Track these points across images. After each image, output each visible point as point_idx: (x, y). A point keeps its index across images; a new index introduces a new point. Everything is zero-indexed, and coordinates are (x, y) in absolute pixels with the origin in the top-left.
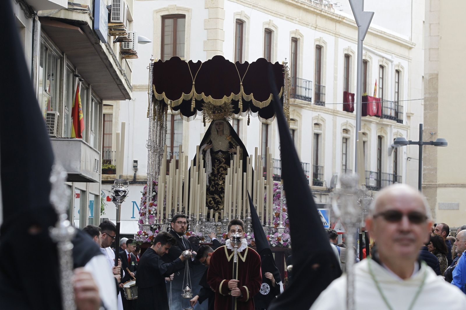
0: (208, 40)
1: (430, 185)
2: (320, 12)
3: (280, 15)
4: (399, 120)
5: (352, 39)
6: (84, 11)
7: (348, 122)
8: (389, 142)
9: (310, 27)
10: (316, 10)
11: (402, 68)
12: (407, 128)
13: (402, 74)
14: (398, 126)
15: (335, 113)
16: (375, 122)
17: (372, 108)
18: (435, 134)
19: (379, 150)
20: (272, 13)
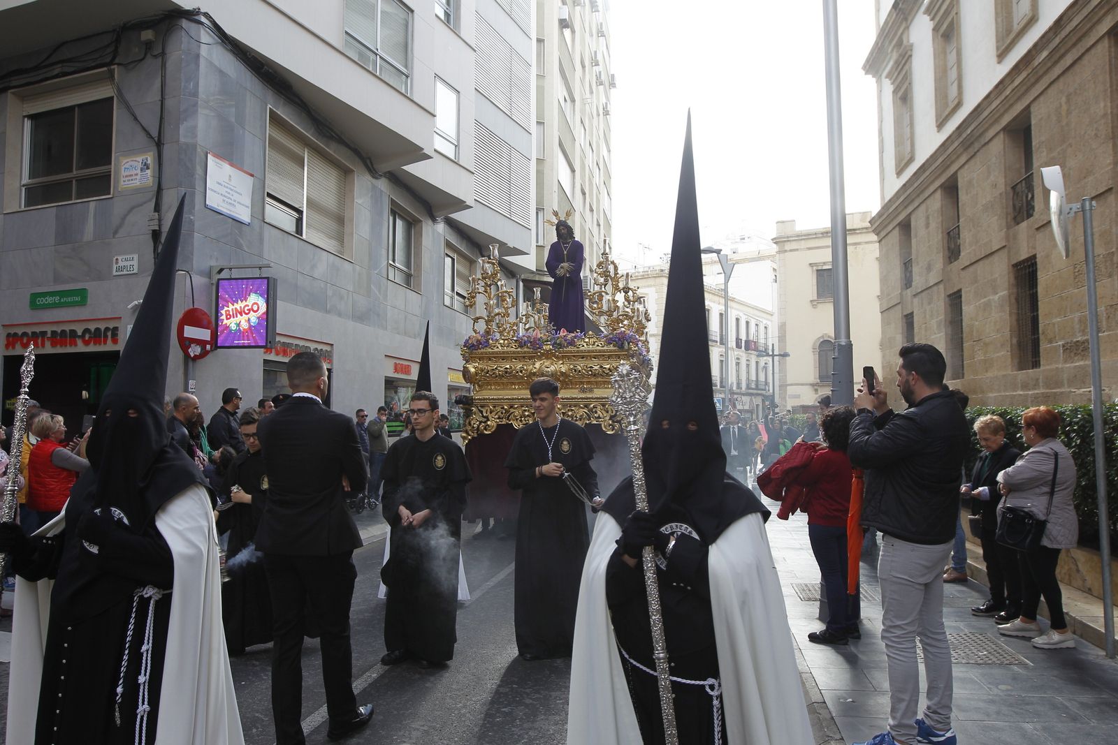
1: (783, 385)
5: (740, 310)
7: (739, 354)
8: (762, 364)
13: (767, 328)
15: (732, 349)
16: (754, 354)
17: (752, 347)
19: (756, 369)
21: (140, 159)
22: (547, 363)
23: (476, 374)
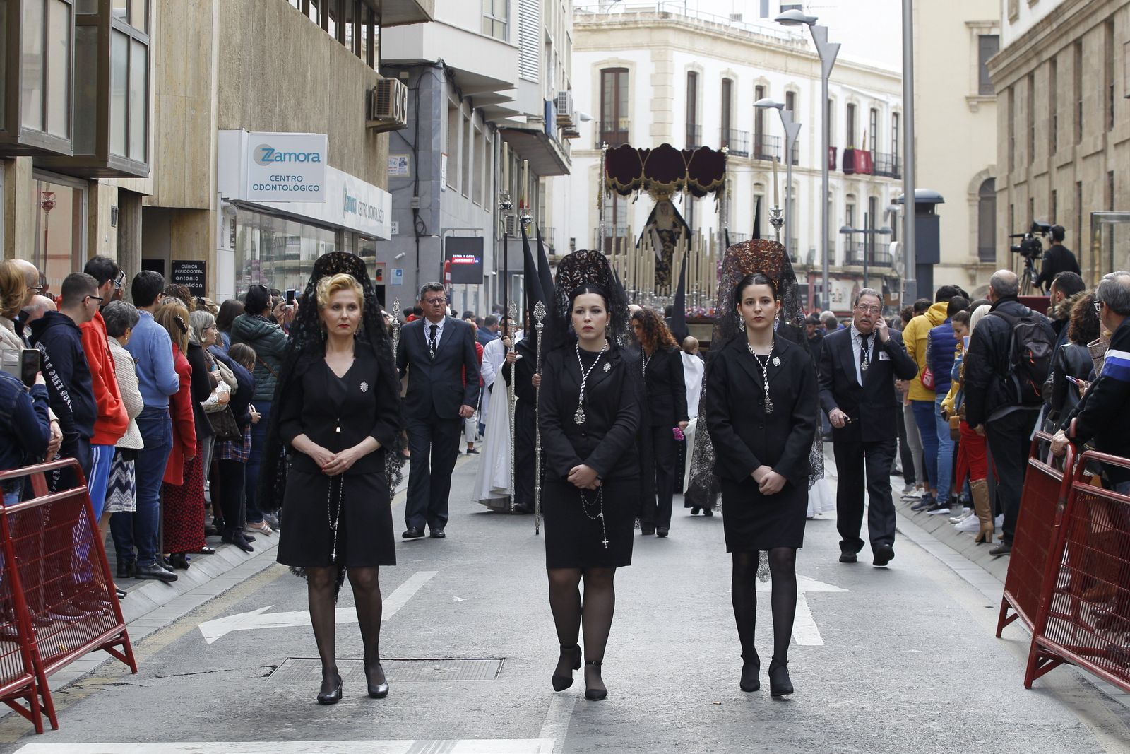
0: (656, 98)
2: (790, 52)
3: (741, 61)
4: (897, 176)
5: (833, 80)
6: (538, 121)
7: (829, 183)
8: (884, 204)
9: (778, 71)
10: (785, 51)
14: (896, 184)
15: (812, 172)
16: (866, 181)
17: (860, 164)
19: (871, 215)
20: (731, 59)
21: (398, 157)
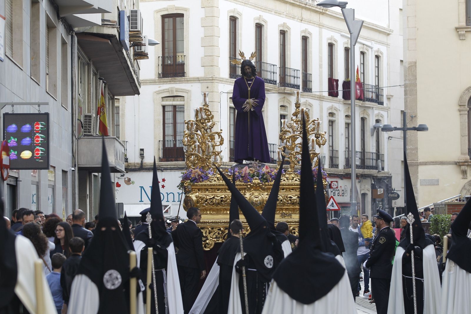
1: (412, 164)
2: (305, 6)
3: (269, 10)
4: (380, 102)
5: (335, 29)
6: (113, 26)
7: (334, 106)
8: (371, 123)
9: (296, 20)
10: (301, 4)
11: (382, 53)
12: (387, 109)
13: (381, 59)
14: (379, 108)
15: (321, 98)
16: (358, 105)
18: (415, 116)
19: (362, 131)
20: (262, 8)
22: (256, 194)
23: (198, 202)
